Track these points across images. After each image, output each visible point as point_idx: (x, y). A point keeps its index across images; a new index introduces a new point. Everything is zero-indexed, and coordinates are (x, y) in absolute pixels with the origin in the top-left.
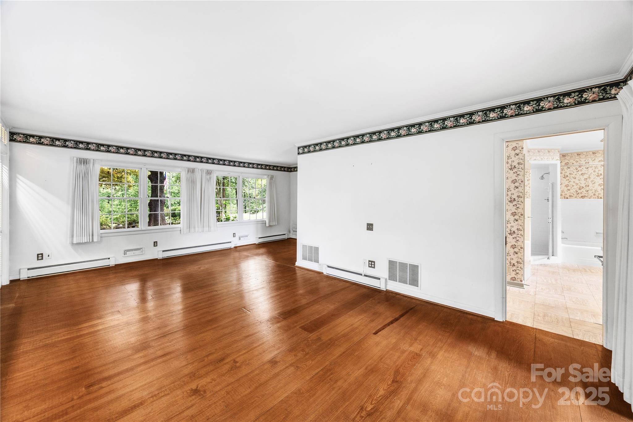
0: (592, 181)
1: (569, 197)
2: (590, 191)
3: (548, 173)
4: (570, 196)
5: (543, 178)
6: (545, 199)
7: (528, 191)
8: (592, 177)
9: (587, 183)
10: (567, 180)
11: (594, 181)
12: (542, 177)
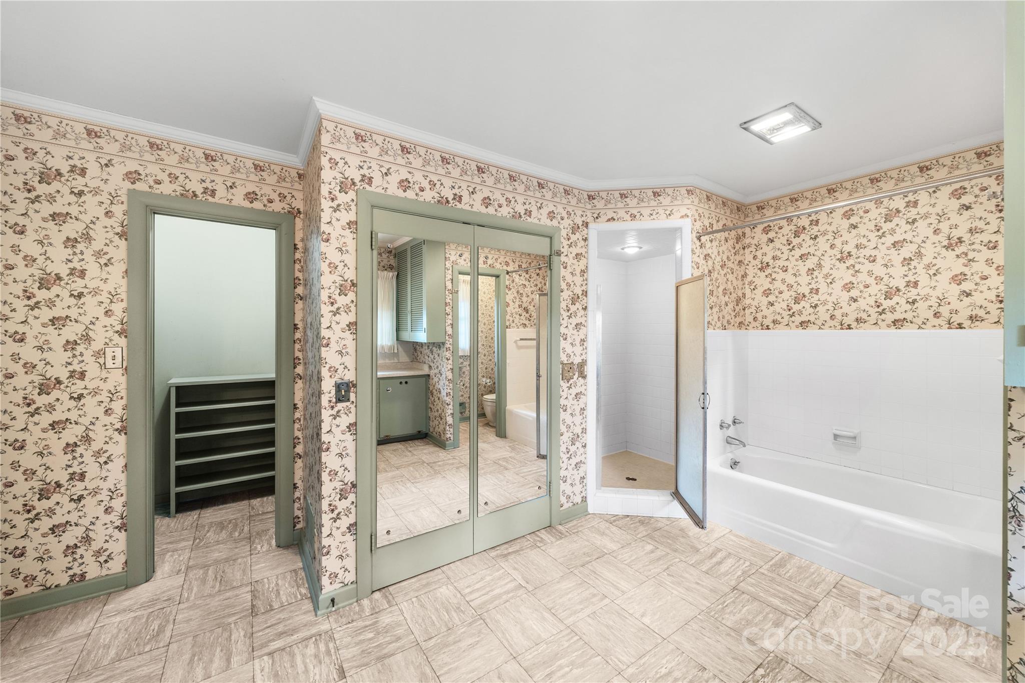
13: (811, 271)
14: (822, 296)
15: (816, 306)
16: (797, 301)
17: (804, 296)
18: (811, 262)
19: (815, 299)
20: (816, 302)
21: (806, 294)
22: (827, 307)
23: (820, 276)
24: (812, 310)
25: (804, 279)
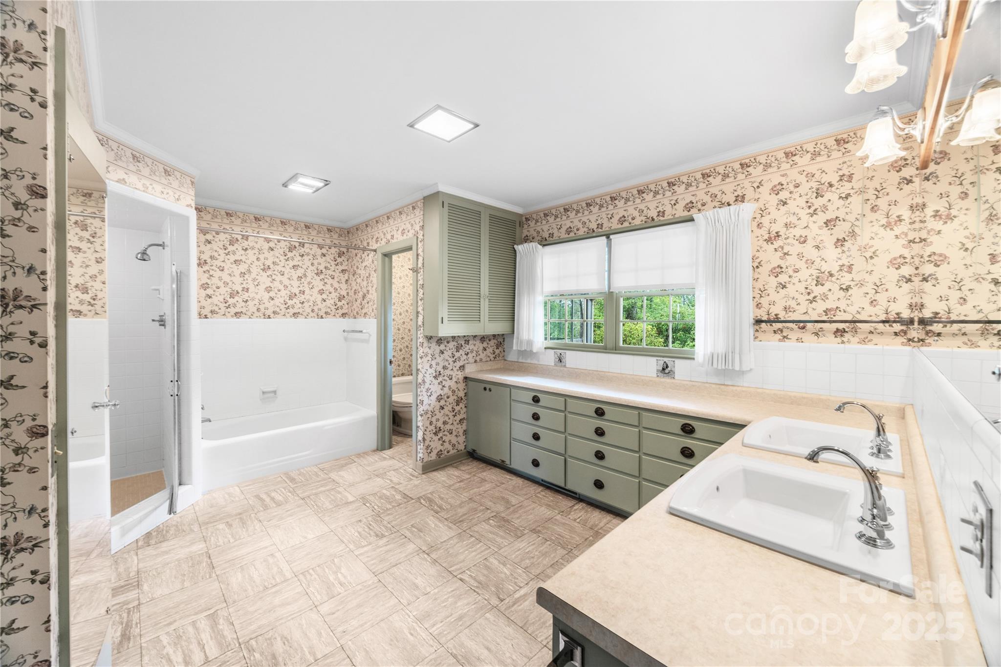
0: (254, 280)
1: (209, 315)
2: (250, 301)
3: (162, 245)
4: (211, 312)
5: (145, 257)
6: (153, 320)
7: (100, 295)
8: (255, 270)
9: (245, 283)
10: (204, 272)
11: (257, 279)
12: (144, 253)
13: (243, 274)
14: (251, 294)
15: (246, 301)
16: (232, 296)
17: (238, 293)
18: (243, 268)
19: (246, 296)
20: (246, 298)
21: (239, 291)
22: (254, 302)
23: (250, 279)
24: (244, 304)
25: (238, 280)
